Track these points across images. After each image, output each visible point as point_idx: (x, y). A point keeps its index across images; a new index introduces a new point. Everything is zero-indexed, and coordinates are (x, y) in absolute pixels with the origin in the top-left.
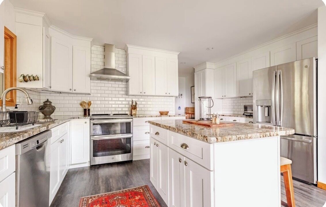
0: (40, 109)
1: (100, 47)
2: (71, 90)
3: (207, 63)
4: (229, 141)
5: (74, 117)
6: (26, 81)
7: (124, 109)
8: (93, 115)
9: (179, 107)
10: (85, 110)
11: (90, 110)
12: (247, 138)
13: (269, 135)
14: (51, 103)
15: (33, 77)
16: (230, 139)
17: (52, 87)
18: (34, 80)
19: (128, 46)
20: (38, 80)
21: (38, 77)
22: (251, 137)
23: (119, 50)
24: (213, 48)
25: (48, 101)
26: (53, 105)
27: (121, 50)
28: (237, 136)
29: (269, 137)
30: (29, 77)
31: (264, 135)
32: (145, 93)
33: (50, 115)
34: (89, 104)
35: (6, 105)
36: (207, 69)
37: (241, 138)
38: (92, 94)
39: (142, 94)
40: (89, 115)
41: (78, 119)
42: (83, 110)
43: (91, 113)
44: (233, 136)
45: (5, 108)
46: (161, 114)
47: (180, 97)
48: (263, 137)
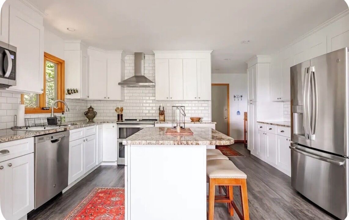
0: (85, 115)
1: (132, 55)
2: (105, 98)
3: (258, 56)
4: (138, 145)
5: (104, 121)
6: (70, 94)
7: (154, 115)
8: (126, 120)
9: (238, 112)
10: (118, 115)
11: (123, 115)
12: (158, 144)
13: (185, 143)
14: (93, 109)
15: (74, 90)
16: (139, 143)
17: (89, 97)
18: (75, 92)
19: (154, 52)
20: (77, 92)
21: (77, 90)
22: (163, 143)
23: (150, 56)
24: (249, 41)
25: (91, 107)
26: (95, 110)
27: (151, 56)
28: (147, 141)
29: (186, 145)
30: (71, 90)
31: (180, 142)
32: (171, 98)
33: (92, 119)
34: (122, 110)
35: (54, 112)
36: (258, 64)
37: (152, 143)
38: (125, 101)
39: (168, 99)
40: (122, 119)
41: (108, 124)
42: (117, 116)
43: (124, 118)
44: (143, 141)
45: (53, 114)
46: (192, 120)
47: (240, 99)
48: (178, 144)
